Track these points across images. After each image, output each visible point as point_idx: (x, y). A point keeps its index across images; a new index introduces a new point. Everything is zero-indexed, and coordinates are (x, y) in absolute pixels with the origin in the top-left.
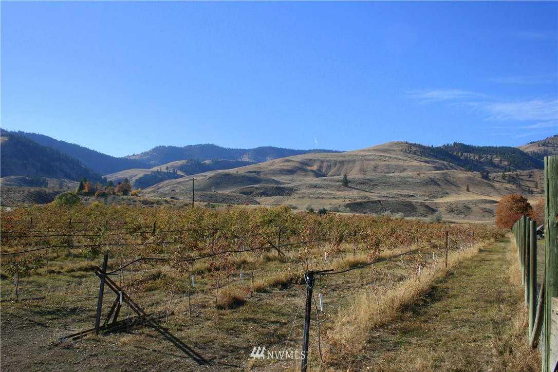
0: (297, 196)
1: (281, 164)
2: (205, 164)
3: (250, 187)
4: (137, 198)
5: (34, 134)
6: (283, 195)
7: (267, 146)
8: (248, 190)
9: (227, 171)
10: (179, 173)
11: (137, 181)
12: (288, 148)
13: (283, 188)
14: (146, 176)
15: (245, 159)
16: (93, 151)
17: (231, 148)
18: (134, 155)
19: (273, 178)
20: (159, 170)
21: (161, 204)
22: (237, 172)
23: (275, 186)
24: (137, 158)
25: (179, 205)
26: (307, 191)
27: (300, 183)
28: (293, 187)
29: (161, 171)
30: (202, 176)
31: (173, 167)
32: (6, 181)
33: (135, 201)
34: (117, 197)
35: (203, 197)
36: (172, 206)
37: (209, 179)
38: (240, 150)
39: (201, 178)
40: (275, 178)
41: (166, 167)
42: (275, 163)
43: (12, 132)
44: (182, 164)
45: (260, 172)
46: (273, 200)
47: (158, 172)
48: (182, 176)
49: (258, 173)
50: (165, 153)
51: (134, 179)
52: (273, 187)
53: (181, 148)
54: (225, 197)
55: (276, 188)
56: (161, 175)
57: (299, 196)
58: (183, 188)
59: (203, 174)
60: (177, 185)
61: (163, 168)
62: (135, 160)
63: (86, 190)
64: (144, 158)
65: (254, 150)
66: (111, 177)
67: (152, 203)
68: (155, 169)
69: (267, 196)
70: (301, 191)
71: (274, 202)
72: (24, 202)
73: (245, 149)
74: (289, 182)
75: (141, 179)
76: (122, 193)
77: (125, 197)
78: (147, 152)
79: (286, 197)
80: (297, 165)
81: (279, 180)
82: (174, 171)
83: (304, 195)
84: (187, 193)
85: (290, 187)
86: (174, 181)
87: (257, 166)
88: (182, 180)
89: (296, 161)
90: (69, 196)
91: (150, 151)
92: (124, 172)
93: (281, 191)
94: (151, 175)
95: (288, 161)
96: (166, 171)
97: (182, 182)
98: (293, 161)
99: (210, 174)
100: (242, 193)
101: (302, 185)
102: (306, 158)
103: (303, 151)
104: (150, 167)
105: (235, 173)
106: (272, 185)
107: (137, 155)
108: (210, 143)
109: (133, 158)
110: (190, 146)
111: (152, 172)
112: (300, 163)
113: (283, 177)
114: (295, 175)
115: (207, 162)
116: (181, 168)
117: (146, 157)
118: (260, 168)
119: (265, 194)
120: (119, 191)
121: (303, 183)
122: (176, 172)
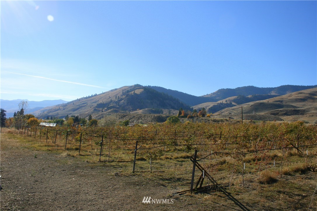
0: (308, 115)
1: (296, 95)
2: (248, 97)
3: (276, 110)
4: (210, 119)
5: (156, 87)
6: (298, 115)
7: (286, 85)
8: (276, 112)
9: (262, 101)
10: (233, 103)
11: (209, 109)
12: (300, 85)
13: (299, 110)
14: (214, 106)
15: (273, 93)
16: (185, 94)
17: (263, 87)
18: (207, 95)
19: (291, 104)
20: (222, 103)
21: (224, 121)
22: (268, 102)
23: (293, 109)
24: (209, 96)
25: (234, 122)
26: (314, 111)
27: (310, 107)
28: (305, 109)
29: (223, 103)
30: (247, 105)
31: (229, 100)
32: (143, 111)
33: (209, 120)
34: (199, 118)
35: (248, 117)
36: (230, 122)
37: (251, 106)
38: (269, 88)
39: (246, 106)
40: (293, 104)
41: (225, 100)
42: (293, 95)
43: (145, 86)
44: (234, 99)
45: (283, 101)
46: (292, 118)
47: (221, 103)
48: (235, 105)
49: (281, 101)
50: (225, 93)
51: (208, 108)
52: (292, 110)
53: (234, 89)
54: (261, 117)
55: (294, 110)
56: (223, 105)
57: (309, 115)
58: (236, 112)
59: (247, 103)
60: (232, 110)
61: (224, 101)
62: (208, 97)
63: (182, 115)
64: (213, 96)
65: (278, 88)
66: (195, 107)
67: (219, 121)
68: (219, 102)
69: (288, 115)
70: (310, 112)
71: (292, 119)
72: (152, 121)
73: (272, 88)
74: (302, 106)
75: (212, 107)
76: (202, 116)
77: (203, 118)
78: (214, 93)
79: (300, 116)
80: (307, 95)
81: (295, 105)
82: (230, 103)
83: (313, 114)
84: (238, 115)
85: (303, 110)
86: (231, 108)
87: (280, 97)
88: (235, 108)
89: (306, 93)
90: (174, 118)
91: (216, 92)
92: (202, 104)
93: (296, 112)
94: (217, 105)
95: (301, 93)
96: (226, 103)
97: (235, 109)
98: (304, 93)
99: (251, 103)
100: (271, 114)
101: (312, 108)
102: (313, 90)
103: (311, 86)
104: (216, 101)
105: (267, 102)
106: (291, 109)
107: (209, 95)
108: (251, 86)
109: (207, 96)
110: (239, 88)
111: (218, 104)
112: (310, 94)
113: (298, 103)
114: (306, 102)
115: (249, 96)
116: (234, 101)
117: (214, 95)
118: (283, 98)
119: (286, 114)
120: (200, 115)
121: (312, 106)
122: (232, 103)
